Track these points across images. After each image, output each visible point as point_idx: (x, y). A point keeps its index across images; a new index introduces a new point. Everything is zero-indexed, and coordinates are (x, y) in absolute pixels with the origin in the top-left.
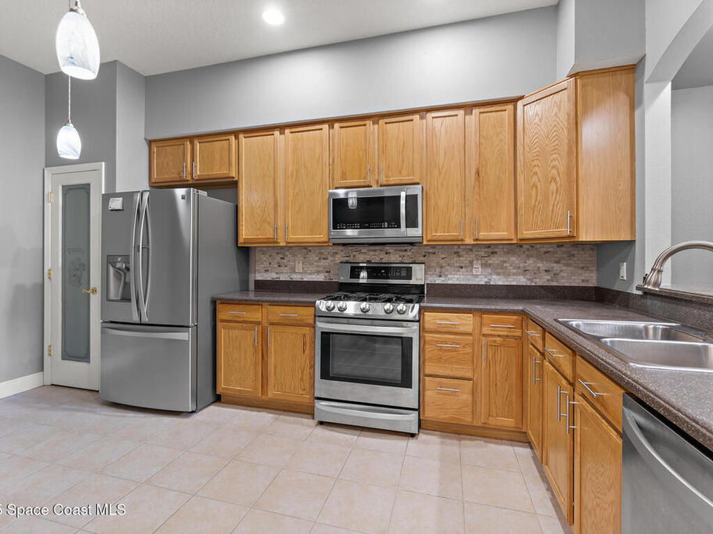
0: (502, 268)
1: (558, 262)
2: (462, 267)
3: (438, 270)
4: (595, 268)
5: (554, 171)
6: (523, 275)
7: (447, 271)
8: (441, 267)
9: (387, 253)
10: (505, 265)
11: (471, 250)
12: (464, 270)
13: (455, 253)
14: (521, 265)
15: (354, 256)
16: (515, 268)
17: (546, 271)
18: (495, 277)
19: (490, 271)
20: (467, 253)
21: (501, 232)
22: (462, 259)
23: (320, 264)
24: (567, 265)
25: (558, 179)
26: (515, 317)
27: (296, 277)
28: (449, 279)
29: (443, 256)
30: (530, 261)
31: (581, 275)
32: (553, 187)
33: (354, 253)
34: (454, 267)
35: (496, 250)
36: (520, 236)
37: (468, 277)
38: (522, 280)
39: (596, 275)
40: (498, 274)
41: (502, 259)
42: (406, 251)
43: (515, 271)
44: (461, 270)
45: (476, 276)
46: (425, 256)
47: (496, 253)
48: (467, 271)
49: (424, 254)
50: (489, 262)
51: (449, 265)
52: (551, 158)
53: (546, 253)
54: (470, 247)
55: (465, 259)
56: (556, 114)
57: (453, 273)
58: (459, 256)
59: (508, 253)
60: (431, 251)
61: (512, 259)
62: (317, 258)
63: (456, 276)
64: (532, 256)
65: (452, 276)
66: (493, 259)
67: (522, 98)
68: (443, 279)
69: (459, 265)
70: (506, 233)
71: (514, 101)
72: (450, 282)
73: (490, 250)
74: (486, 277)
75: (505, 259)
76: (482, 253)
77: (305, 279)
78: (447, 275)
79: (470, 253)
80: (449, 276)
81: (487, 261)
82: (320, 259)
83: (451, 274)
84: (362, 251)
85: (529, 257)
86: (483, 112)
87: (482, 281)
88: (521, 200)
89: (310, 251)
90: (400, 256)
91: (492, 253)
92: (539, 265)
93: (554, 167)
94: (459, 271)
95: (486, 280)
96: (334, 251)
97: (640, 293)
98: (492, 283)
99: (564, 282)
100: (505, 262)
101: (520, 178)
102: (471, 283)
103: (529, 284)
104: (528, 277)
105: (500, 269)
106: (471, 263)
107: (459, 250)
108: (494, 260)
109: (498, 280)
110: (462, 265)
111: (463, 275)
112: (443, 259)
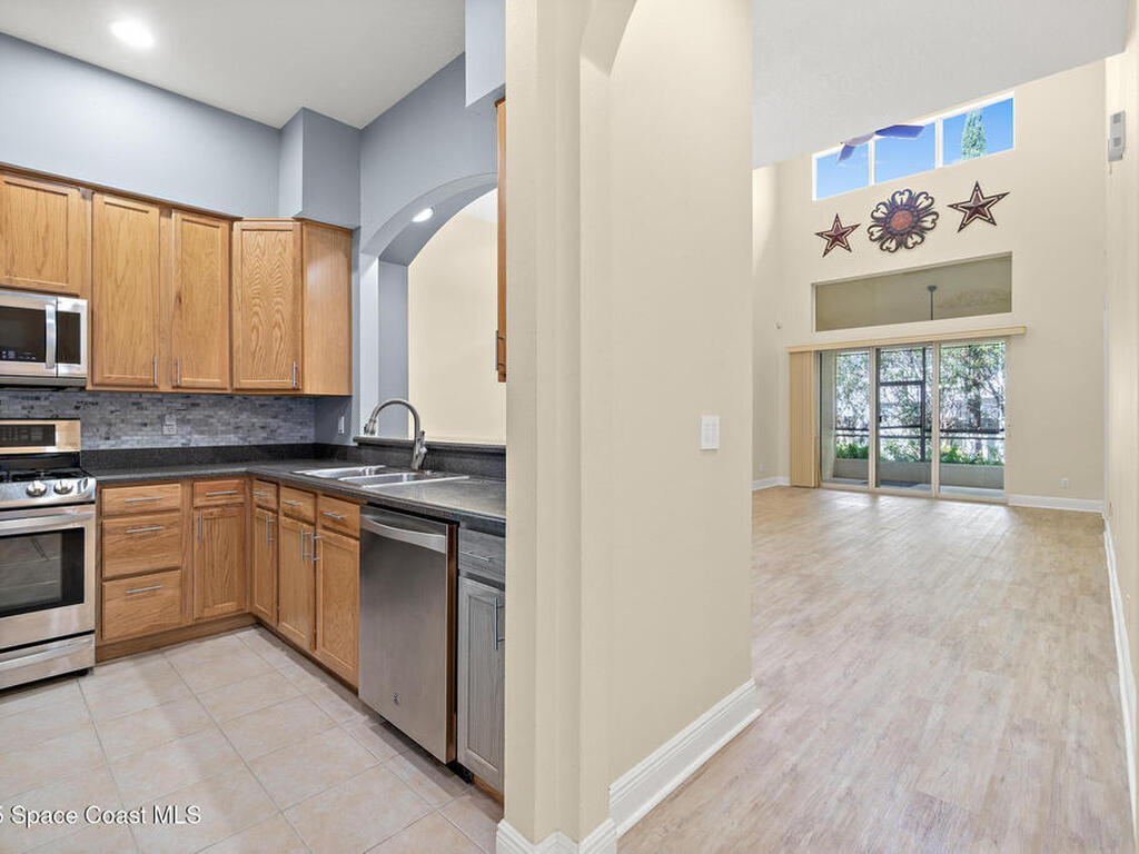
0: (206, 425)
1: (275, 417)
2: (145, 425)
3: (103, 429)
4: (312, 424)
5: (278, 316)
6: (235, 433)
7: (120, 430)
8: (110, 425)
10: (211, 420)
11: (161, 400)
12: (148, 428)
13: (134, 404)
14: (232, 420)
16: (223, 424)
17: (262, 427)
18: (196, 436)
19: (189, 429)
20: (154, 405)
21: (213, 378)
22: (146, 412)
24: (285, 421)
25: (282, 325)
26: (236, 481)
28: (123, 442)
29: (113, 409)
30: (244, 416)
31: (299, 431)
32: (277, 332)
34: (133, 424)
35: (198, 401)
36: (236, 385)
37: (156, 438)
38: (233, 440)
39: (312, 430)
40: (201, 433)
41: (206, 413)
42: (38, 398)
43: (223, 428)
44: (144, 428)
45: (169, 436)
46: (77, 408)
47: (198, 405)
48: (154, 430)
49: (75, 404)
50: (188, 417)
51: (123, 421)
52: (275, 300)
53: (262, 406)
54: (160, 396)
55: (151, 413)
56: (280, 253)
57: (131, 433)
58: (141, 409)
59: (216, 406)
60: (90, 399)
61: (220, 413)
63: (136, 438)
64: (246, 410)
65: (128, 438)
66: (193, 412)
67: (240, 219)
68: (111, 442)
69: (140, 421)
70: (216, 380)
71: (232, 220)
72: (125, 447)
73: (189, 401)
74: (183, 437)
75: (211, 413)
76: (178, 406)
78: (119, 437)
79: (160, 404)
80: (123, 438)
81: (184, 416)
83: (126, 435)
85: (241, 410)
86: (188, 221)
87: (177, 442)
88: (238, 342)
90: (24, 408)
91: (193, 405)
92: (254, 420)
93: (278, 311)
94: (141, 430)
95: (184, 441)
97: (356, 444)
98: (192, 445)
99: (283, 440)
100: (211, 417)
101: (237, 317)
102: (160, 446)
103: (241, 443)
104: (240, 435)
105: (203, 426)
106: (161, 419)
107: (140, 400)
108: (195, 414)
109: (201, 441)
110: (146, 421)
111: (148, 436)
112: (112, 412)
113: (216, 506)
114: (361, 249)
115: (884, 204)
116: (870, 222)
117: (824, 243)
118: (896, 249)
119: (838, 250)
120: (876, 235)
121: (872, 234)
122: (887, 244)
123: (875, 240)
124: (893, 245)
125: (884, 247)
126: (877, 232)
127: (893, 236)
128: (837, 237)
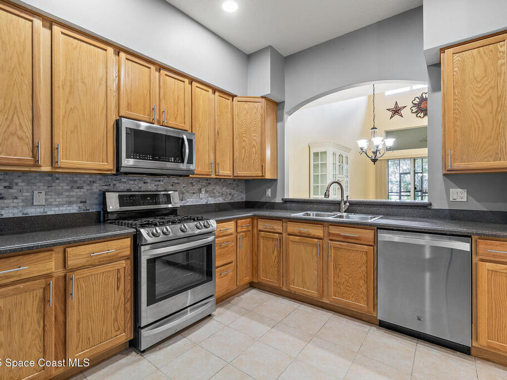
0: (213, 193)
1: (234, 189)
2: (194, 193)
3: (181, 196)
4: (244, 192)
5: (254, 142)
6: (221, 197)
7: (186, 196)
8: (183, 193)
9: (144, 183)
10: (214, 191)
12: (195, 195)
13: (191, 183)
14: (221, 191)
15: (114, 185)
16: (218, 193)
17: (230, 194)
18: (210, 199)
19: (208, 195)
20: (197, 184)
22: (194, 187)
23: (71, 194)
24: (237, 191)
25: (256, 147)
27: (33, 212)
28: (187, 202)
29: (184, 186)
30: (224, 189)
31: (241, 196)
32: (254, 150)
33: (115, 182)
34: (190, 193)
35: (211, 182)
36: (235, 175)
37: (197, 199)
38: (220, 200)
39: (245, 195)
40: (211, 197)
41: (213, 187)
42: (160, 181)
43: (218, 195)
45: (202, 199)
46: (172, 185)
48: (197, 196)
49: (172, 184)
50: (208, 189)
51: (187, 192)
52: (253, 134)
53: (230, 184)
54: (198, 180)
55: (196, 187)
56: (255, 113)
57: (190, 197)
58: (193, 186)
59: (216, 184)
60: (177, 181)
61: (217, 187)
62: (69, 187)
63: (191, 200)
65: (189, 200)
67: (236, 96)
68: (183, 202)
69: (192, 192)
70: (228, 172)
71: (233, 96)
72: (188, 204)
74: (206, 199)
75: (215, 188)
76: (205, 184)
77: (49, 213)
78: (186, 199)
79: (199, 183)
80: (188, 200)
81: (206, 189)
82: (72, 187)
83: (188, 198)
84: (123, 180)
85: (224, 186)
86: (220, 96)
87: (203, 202)
88: (236, 154)
89: (57, 179)
91: (209, 184)
92: (227, 191)
93: (254, 140)
94: (193, 196)
95: (206, 201)
96: (91, 179)
97: (282, 201)
98: (209, 203)
99: (236, 200)
100: (214, 189)
101: (236, 141)
102: (199, 203)
103: (223, 202)
104: (223, 198)
106: (200, 191)
107: (193, 182)
108: (210, 188)
109: (211, 201)
110: (195, 192)
111: (195, 198)
112: (184, 187)
113: (243, 232)
114: (285, 112)
115: (418, 98)
116: (412, 105)
117: (390, 113)
118: (424, 117)
119: (397, 116)
120: (414, 111)
121: (412, 110)
122: (419, 115)
123: (414, 113)
124: (422, 115)
125: (418, 116)
126: (415, 109)
127: (422, 111)
128: (396, 111)
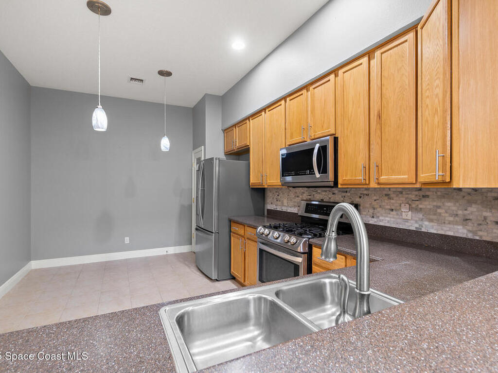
0: (435, 214)
2: (392, 210)
3: (371, 211)
6: (463, 225)
7: (379, 212)
8: (374, 209)
9: (333, 194)
10: (439, 211)
11: (401, 193)
12: (394, 213)
13: (386, 195)
14: (460, 212)
15: (314, 195)
16: (451, 215)
17: (496, 223)
18: (426, 223)
19: (421, 216)
20: (397, 196)
21: (402, 176)
22: (392, 201)
23: (295, 200)
27: (284, 209)
28: (380, 221)
29: (375, 198)
30: (473, 209)
33: (314, 193)
34: (386, 209)
35: (427, 193)
37: (399, 220)
38: (460, 231)
40: (431, 221)
41: (435, 204)
42: (346, 192)
43: (451, 219)
44: (391, 212)
45: (407, 220)
46: (360, 197)
47: (427, 196)
48: (397, 214)
50: (420, 206)
51: (380, 207)
55: (395, 202)
57: (384, 215)
58: (390, 198)
59: (444, 197)
60: (365, 192)
61: (449, 204)
62: (294, 196)
63: (387, 219)
64: (476, 203)
65: (383, 218)
68: (375, 220)
69: (389, 207)
70: (406, 176)
71: (417, 24)
72: (381, 224)
73: (421, 193)
74: (416, 222)
75: (439, 204)
76: (413, 197)
77: (289, 211)
78: (378, 217)
79: (400, 195)
80: (381, 218)
81: (418, 206)
82: (295, 196)
83: (382, 216)
84: (319, 191)
87: (412, 226)
89: (291, 191)
90: (342, 197)
91: (423, 196)
92: (487, 214)
94: (390, 214)
95: (417, 225)
96: (302, 191)
98: (423, 230)
100: (439, 207)
102: (401, 227)
103: (470, 236)
104: (470, 228)
105: (432, 215)
106: (401, 207)
107: (389, 192)
108: (426, 204)
109: (430, 227)
110: (393, 208)
111: (393, 218)
112: (375, 200)
